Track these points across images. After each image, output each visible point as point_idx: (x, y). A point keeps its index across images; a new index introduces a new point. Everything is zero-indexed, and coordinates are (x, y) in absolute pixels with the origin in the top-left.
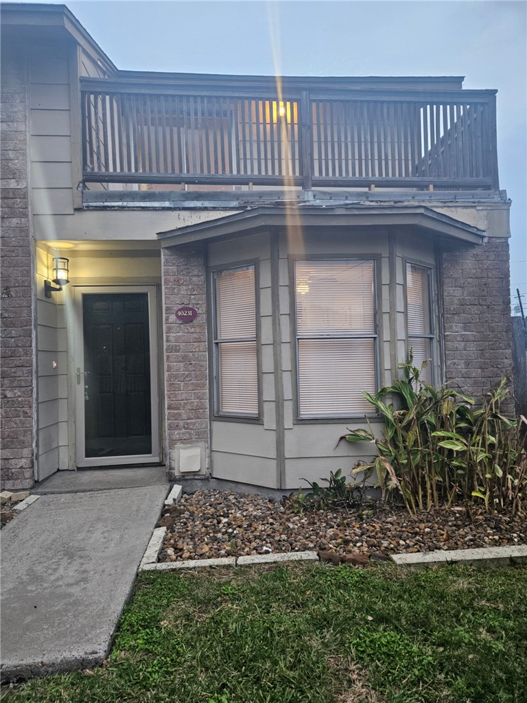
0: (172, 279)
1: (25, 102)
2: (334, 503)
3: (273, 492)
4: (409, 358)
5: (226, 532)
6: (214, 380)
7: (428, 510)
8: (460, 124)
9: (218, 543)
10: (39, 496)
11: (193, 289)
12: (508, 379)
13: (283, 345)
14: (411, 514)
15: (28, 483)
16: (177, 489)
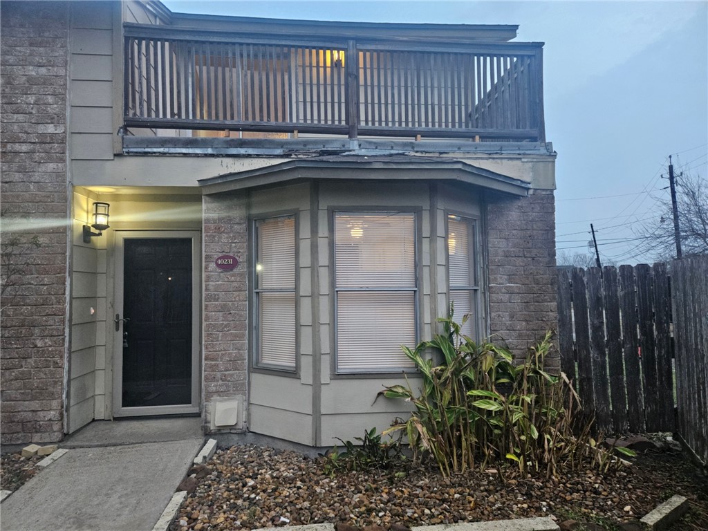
0: (212, 226)
1: (66, 46)
2: (367, 464)
3: (309, 449)
4: (450, 312)
5: (248, 498)
6: (254, 330)
7: (462, 473)
8: (506, 78)
9: (237, 511)
10: (67, 450)
11: (234, 237)
12: (553, 332)
13: (321, 297)
14: (445, 477)
15: (57, 436)
16: (212, 443)
